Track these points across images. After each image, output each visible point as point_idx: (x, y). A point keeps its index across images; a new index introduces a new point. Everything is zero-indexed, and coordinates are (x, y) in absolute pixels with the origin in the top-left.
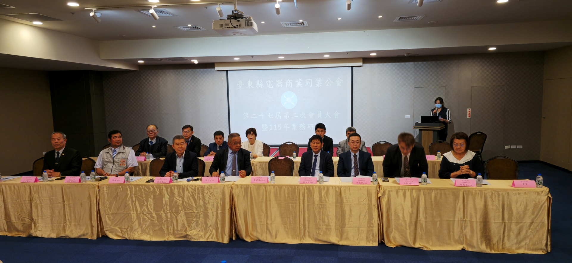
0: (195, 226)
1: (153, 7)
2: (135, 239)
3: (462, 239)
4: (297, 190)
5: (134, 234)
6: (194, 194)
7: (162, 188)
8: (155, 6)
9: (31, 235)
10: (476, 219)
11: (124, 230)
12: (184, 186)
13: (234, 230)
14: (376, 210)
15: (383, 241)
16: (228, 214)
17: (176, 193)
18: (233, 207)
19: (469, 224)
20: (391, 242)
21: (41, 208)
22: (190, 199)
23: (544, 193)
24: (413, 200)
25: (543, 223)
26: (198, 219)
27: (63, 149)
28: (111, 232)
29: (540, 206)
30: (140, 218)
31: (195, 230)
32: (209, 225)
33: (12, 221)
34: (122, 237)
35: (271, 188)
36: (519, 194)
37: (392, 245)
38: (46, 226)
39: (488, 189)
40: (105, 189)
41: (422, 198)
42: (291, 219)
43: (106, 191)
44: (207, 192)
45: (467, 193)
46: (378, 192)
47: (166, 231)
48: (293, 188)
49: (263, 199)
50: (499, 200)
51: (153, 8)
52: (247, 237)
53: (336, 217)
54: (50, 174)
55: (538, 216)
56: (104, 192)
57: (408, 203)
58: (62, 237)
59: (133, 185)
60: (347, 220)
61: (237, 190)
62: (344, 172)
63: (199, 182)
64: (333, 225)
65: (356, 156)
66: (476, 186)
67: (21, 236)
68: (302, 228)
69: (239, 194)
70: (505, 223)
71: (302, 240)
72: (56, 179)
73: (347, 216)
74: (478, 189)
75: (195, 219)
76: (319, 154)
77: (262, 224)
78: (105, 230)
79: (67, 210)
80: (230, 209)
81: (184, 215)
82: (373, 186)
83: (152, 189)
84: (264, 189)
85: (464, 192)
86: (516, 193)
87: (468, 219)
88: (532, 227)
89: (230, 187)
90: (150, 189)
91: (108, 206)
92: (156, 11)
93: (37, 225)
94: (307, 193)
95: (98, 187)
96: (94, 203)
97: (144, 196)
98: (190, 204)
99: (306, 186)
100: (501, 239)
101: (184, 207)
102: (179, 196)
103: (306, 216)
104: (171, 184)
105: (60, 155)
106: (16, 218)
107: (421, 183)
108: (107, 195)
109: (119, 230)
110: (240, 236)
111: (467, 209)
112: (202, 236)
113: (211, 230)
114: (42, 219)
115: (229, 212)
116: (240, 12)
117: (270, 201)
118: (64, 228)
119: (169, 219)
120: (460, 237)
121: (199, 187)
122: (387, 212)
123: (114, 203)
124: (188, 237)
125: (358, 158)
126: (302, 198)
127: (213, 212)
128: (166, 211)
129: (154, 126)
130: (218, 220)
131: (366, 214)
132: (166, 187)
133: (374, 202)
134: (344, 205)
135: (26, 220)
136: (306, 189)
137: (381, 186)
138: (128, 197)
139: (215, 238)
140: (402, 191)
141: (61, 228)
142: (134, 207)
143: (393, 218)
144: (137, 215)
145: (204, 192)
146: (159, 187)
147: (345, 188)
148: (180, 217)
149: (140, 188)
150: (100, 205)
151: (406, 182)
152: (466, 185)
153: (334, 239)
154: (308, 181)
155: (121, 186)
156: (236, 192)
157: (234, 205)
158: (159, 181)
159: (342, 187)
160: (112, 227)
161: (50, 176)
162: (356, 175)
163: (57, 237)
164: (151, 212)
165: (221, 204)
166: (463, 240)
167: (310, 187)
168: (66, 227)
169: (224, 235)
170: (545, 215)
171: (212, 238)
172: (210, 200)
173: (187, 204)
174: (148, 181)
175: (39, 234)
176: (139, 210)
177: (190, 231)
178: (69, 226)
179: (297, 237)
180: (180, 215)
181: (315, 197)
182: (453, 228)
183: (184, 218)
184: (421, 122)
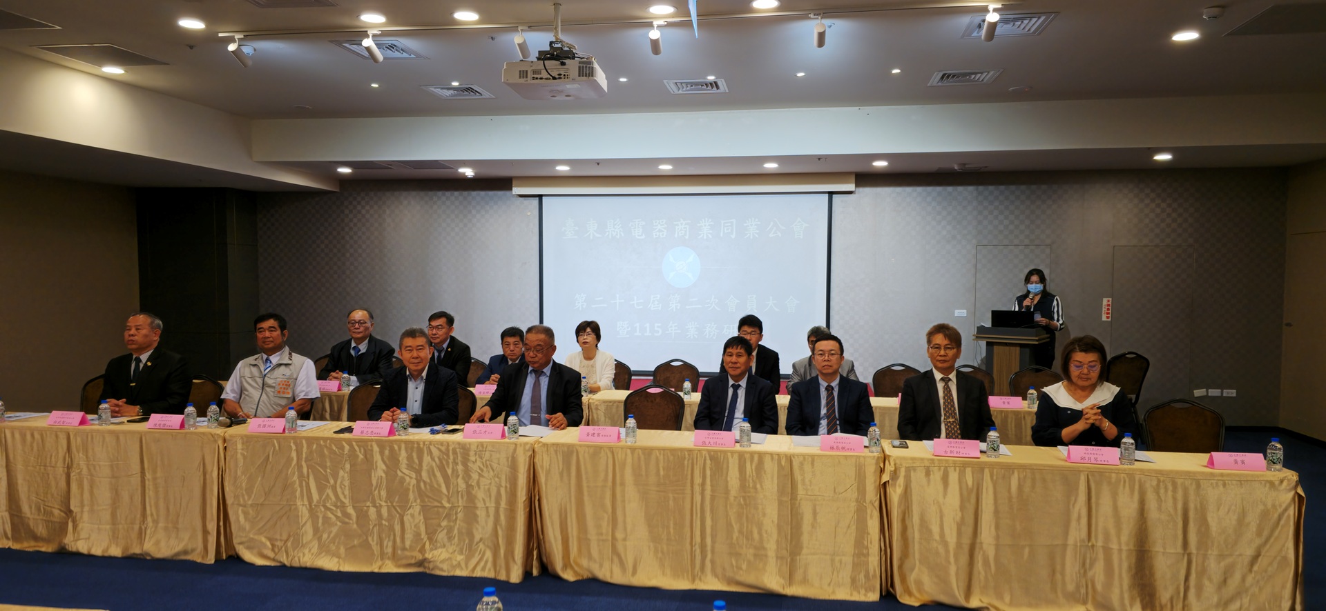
0: (446, 540)
1: (371, 32)
2: (303, 565)
3: (1083, 591)
4: (686, 461)
5: (301, 555)
6: (444, 463)
7: (371, 446)
8: (376, 32)
9: (66, 549)
10: (1120, 544)
11: (279, 543)
12: (421, 443)
13: (535, 553)
14: (876, 514)
15: (891, 590)
16: (522, 513)
17: (402, 460)
18: (535, 496)
19: (1101, 556)
20: (910, 594)
21: (91, 487)
22: (435, 476)
23: (1285, 483)
24: (965, 493)
25: (1285, 558)
26: (452, 524)
27: (149, 353)
28: (248, 548)
29: (1276, 516)
30: (318, 517)
31: (444, 550)
32: (477, 538)
33: (23, 515)
34: (274, 560)
35: (626, 455)
36: (1224, 485)
37: (913, 599)
38: (99, 529)
39: (1149, 471)
40: (239, 446)
41: (987, 489)
42: (672, 531)
43: (242, 449)
44: (476, 460)
45: (1097, 478)
46: (882, 471)
47: (376, 549)
48: (678, 456)
49: (606, 479)
50: (1175, 499)
51: (371, 37)
52: (566, 569)
53: (779, 528)
54: (117, 409)
55: (1272, 540)
56: (237, 453)
57: (953, 500)
58: (135, 556)
59: (304, 437)
60: (805, 538)
61: (545, 456)
62: (803, 424)
63: (457, 437)
64: (771, 547)
65: (833, 389)
66: (1118, 462)
67: (43, 549)
68: (698, 552)
69: (550, 465)
70: (1189, 555)
71: (697, 581)
72: (128, 421)
73: (806, 527)
74: (1125, 470)
75: (444, 523)
76: (743, 383)
77: (603, 540)
78: (235, 541)
79: (150, 493)
80: (527, 502)
81: (420, 513)
82: (870, 457)
83: (347, 447)
84: (610, 455)
85: (1090, 477)
86: (1217, 484)
87: (1100, 543)
88: (1255, 568)
89: (529, 450)
90: (342, 448)
91: (244, 485)
92: (378, 45)
93: (80, 526)
94: (711, 469)
95: (225, 441)
96: (212, 478)
97: (328, 464)
98: (436, 486)
99: (709, 451)
100: (1179, 593)
101: (421, 494)
102: (410, 467)
103: (708, 522)
104: (392, 438)
105: (141, 366)
106: (33, 507)
107: (985, 452)
108: (242, 460)
109: (268, 544)
110: (549, 568)
111: (1096, 518)
112: (459, 565)
113: (481, 550)
114: (92, 511)
115: (525, 509)
116: (567, 44)
117: (623, 484)
118: (141, 535)
119: (385, 520)
120: (1078, 587)
121: (457, 446)
122: (903, 520)
123: (260, 479)
124: (426, 565)
125: (836, 394)
126: (698, 480)
127: (487, 508)
128: (378, 501)
129: (365, 312)
130: (498, 527)
131: (852, 523)
132: (381, 445)
133: (872, 495)
134: (799, 499)
135: (56, 512)
136: (708, 458)
137: (889, 456)
138: (291, 465)
139: (490, 570)
140: (940, 469)
141: (134, 535)
142: (305, 491)
143: (917, 535)
144: (311, 510)
145: (468, 460)
146: (363, 443)
147: (801, 459)
148: (409, 517)
149: (320, 445)
150: (226, 484)
151: (949, 450)
152: (1096, 459)
153: (773, 582)
154: (715, 440)
155: (277, 439)
156: (543, 462)
157: (539, 491)
158: (365, 430)
159: (796, 457)
160: (252, 536)
161: (115, 414)
162: (831, 431)
163: (124, 555)
164: (342, 502)
165: (508, 489)
166: (1087, 593)
167: (719, 454)
168: (145, 534)
169: (511, 564)
170: (1287, 538)
171: (483, 569)
172: (481, 479)
173: (428, 487)
174: (342, 431)
175: (82, 547)
176: (315, 497)
177: (431, 550)
178: (153, 529)
179: (685, 574)
180: (409, 512)
181: (729, 479)
182: (1063, 565)
183: (420, 520)
184: (992, 325)
